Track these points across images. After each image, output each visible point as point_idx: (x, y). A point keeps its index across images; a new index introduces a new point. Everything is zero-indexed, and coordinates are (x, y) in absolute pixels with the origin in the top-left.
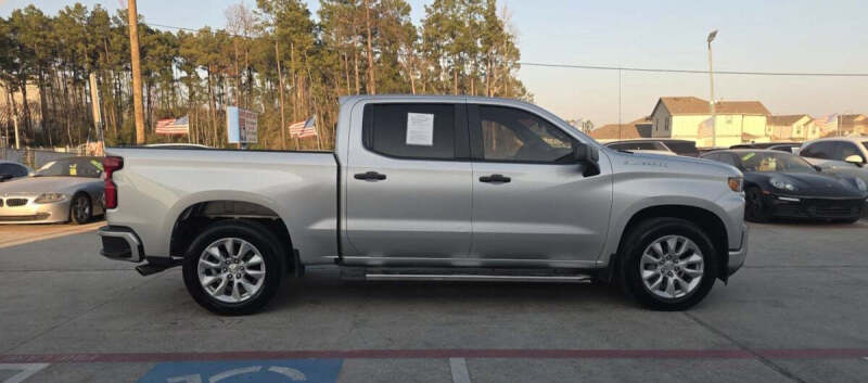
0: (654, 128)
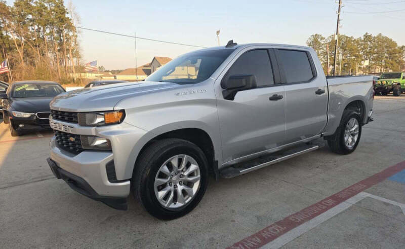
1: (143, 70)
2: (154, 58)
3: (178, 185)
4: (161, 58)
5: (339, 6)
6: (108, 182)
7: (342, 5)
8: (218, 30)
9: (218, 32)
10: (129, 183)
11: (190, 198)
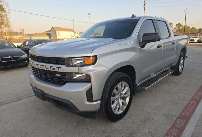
0: (51, 34)
1: (46, 33)
2: (52, 27)
3: (120, 100)
4: (56, 27)
5: (145, 3)
6: (88, 102)
7: (146, 3)
8: (89, 13)
9: (89, 14)
10: (100, 101)
11: (125, 107)
